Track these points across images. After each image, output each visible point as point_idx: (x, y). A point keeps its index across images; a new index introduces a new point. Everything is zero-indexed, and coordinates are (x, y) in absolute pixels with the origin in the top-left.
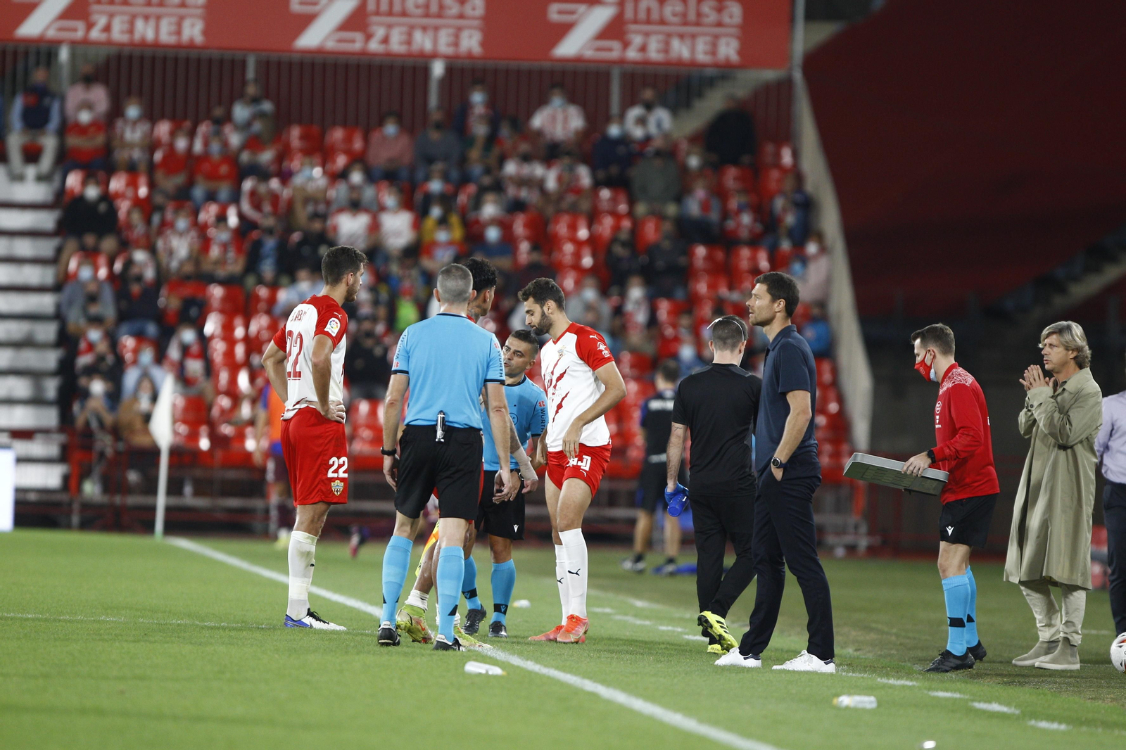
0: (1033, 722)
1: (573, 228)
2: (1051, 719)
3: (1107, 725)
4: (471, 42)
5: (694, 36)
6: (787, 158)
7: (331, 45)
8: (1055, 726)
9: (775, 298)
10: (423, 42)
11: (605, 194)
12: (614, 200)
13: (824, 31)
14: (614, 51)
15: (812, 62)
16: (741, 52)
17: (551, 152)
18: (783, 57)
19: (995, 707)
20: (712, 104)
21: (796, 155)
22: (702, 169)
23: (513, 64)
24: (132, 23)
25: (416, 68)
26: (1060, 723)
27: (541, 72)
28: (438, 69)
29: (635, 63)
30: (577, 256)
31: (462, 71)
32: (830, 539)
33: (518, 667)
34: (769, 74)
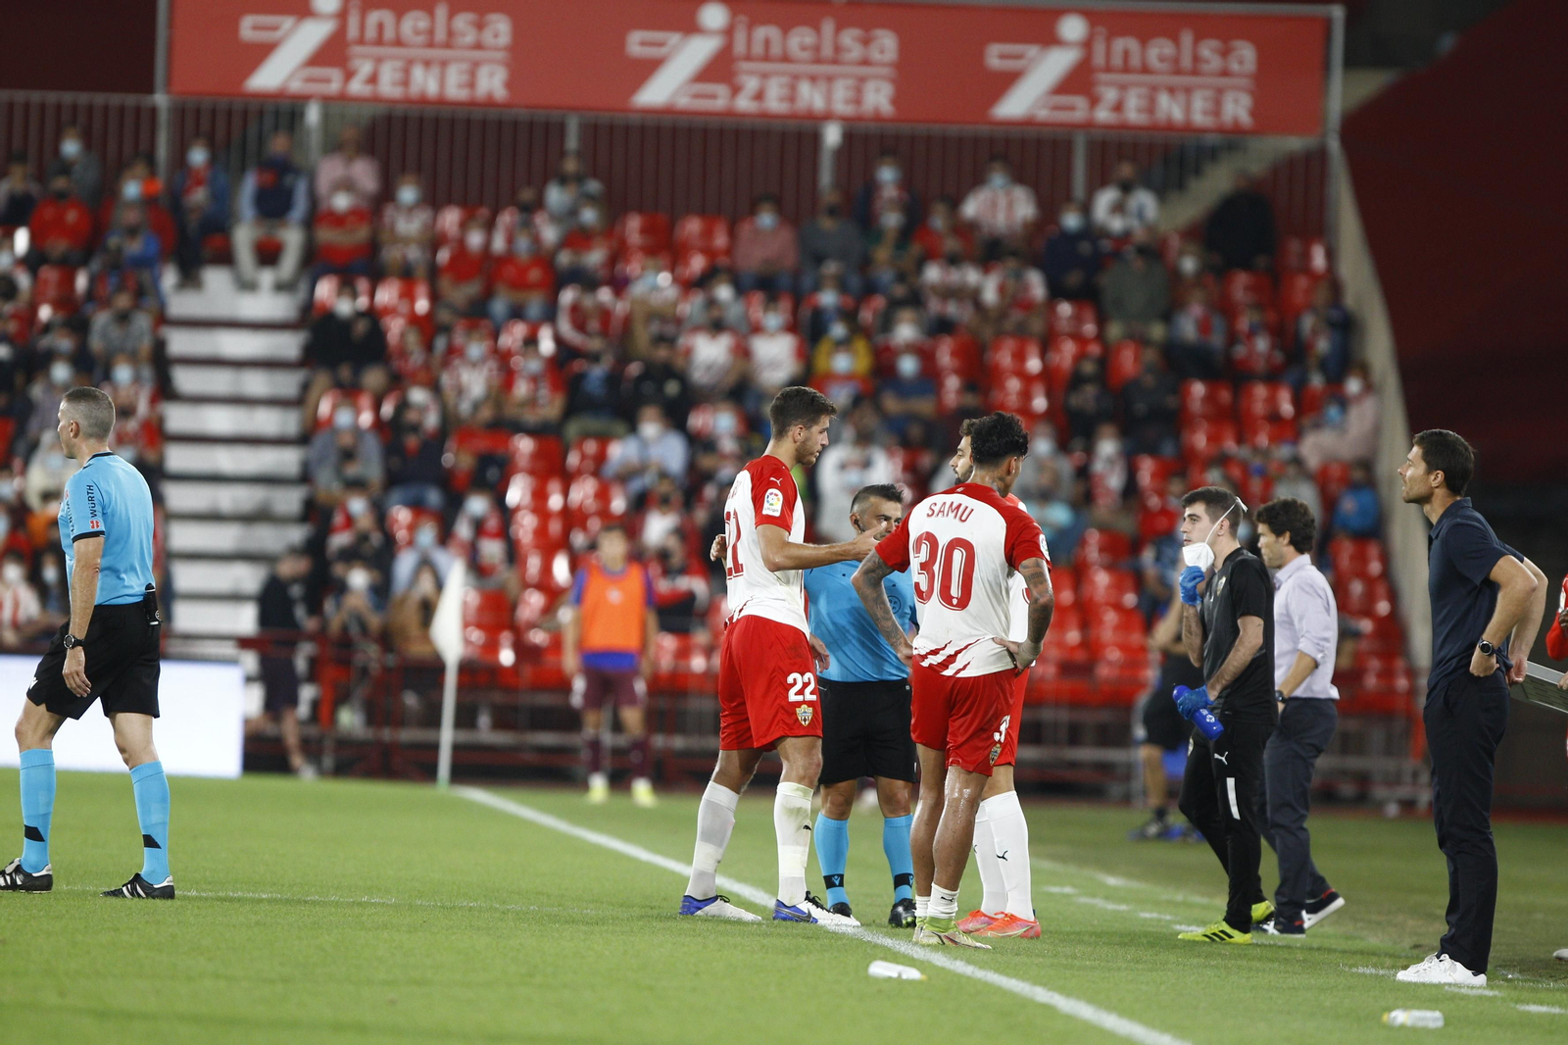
1: (1020, 357)
4: (879, 98)
5: (1188, 90)
6: (1318, 259)
7: (684, 102)
9: (1431, 468)
10: (811, 97)
11: (1065, 309)
12: (1077, 318)
13: (1371, 83)
14: (1078, 109)
15: (1354, 127)
16: (1254, 113)
17: (990, 251)
18: (1313, 119)
20: (1215, 184)
21: (1331, 255)
22: (1200, 274)
23: (936, 129)
24: (407, 71)
25: (801, 135)
27: (976, 140)
28: (832, 135)
29: (1108, 127)
30: (1026, 396)
31: (866, 138)
32: (1379, 792)
33: (943, 969)
34: (1294, 143)
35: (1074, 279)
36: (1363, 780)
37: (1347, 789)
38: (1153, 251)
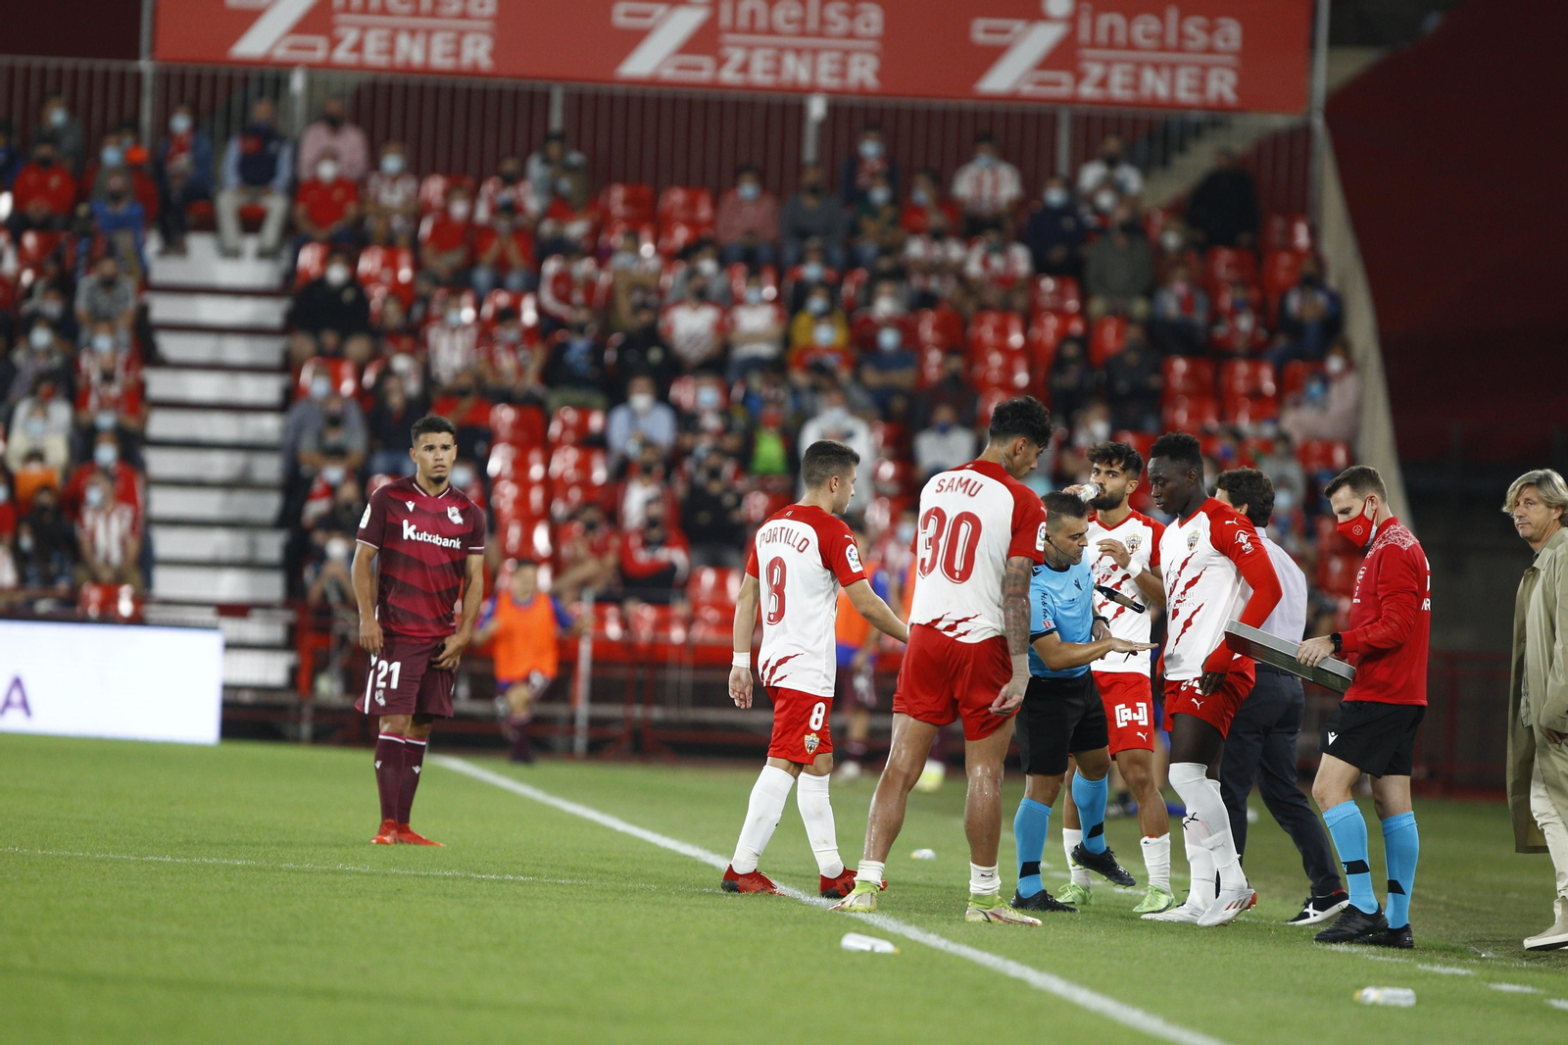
1: (1003, 331)
4: (864, 71)
5: (1173, 67)
6: (1302, 237)
7: (669, 73)
10: (796, 70)
12: (1060, 294)
13: (1356, 62)
14: (1063, 85)
15: (1338, 105)
16: (1239, 91)
18: (1298, 98)
20: (1198, 162)
21: (1314, 233)
22: (1182, 251)
23: (921, 103)
24: (392, 40)
25: (786, 107)
27: (961, 115)
28: (817, 108)
29: (1092, 102)
30: (1008, 370)
31: (850, 112)
33: (916, 941)
34: (1279, 121)
35: (1058, 253)
38: (1137, 227)
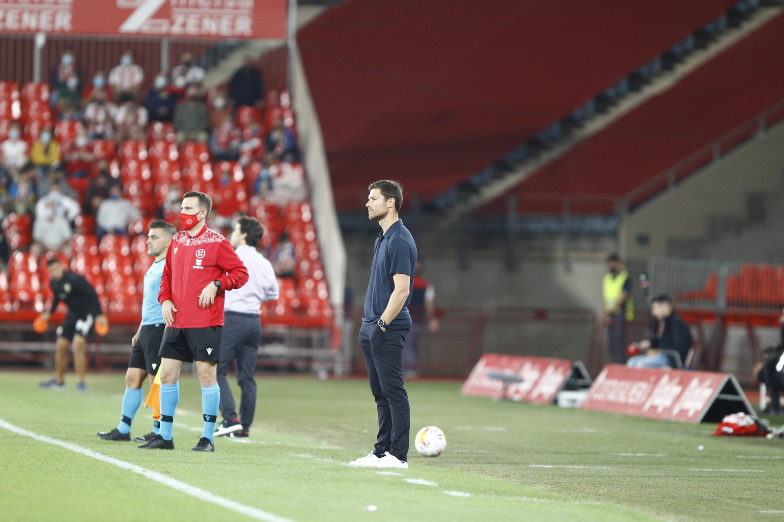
0: (446, 492)
1: (136, 150)
2: (459, 489)
3: (498, 493)
4: (64, 22)
5: (219, 17)
6: (285, 100)
8: (462, 494)
9: (387, 197)
10: (29, 21)
11: (158, 127)
12: (164, 131)
13: (311, 13)
14: (163, 27)
15: (304, 35)
16: (253, 27)
17: (123, 98)
18: (281, 31)
19: (421, 481)
20: (234, 63)
21: (291, 98)
22: (225, 107)
23: (93, 36)
25: (24, 41)
26: (465, 492)
27: (112, 43)
28: (40, 40)
29: (179, 36)
30: (139, 170)
31: (57, 42)
32: (316, 366)
33: (89, 457)
34: (272, 43)
35: (163, 110)
36: (309, 360)
37: (301, 365)
